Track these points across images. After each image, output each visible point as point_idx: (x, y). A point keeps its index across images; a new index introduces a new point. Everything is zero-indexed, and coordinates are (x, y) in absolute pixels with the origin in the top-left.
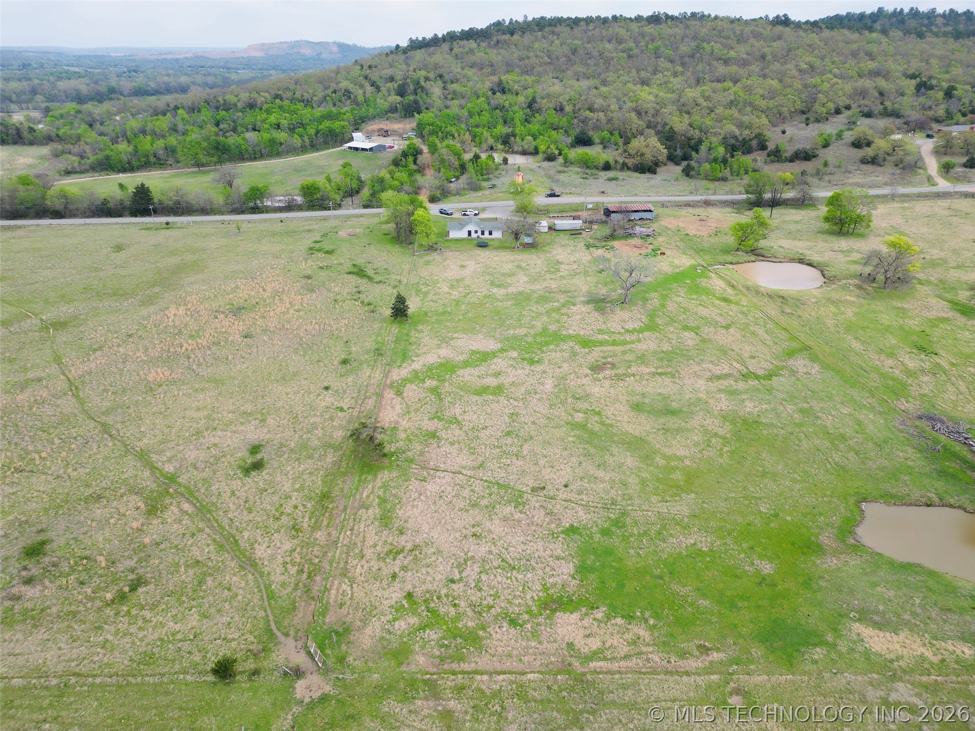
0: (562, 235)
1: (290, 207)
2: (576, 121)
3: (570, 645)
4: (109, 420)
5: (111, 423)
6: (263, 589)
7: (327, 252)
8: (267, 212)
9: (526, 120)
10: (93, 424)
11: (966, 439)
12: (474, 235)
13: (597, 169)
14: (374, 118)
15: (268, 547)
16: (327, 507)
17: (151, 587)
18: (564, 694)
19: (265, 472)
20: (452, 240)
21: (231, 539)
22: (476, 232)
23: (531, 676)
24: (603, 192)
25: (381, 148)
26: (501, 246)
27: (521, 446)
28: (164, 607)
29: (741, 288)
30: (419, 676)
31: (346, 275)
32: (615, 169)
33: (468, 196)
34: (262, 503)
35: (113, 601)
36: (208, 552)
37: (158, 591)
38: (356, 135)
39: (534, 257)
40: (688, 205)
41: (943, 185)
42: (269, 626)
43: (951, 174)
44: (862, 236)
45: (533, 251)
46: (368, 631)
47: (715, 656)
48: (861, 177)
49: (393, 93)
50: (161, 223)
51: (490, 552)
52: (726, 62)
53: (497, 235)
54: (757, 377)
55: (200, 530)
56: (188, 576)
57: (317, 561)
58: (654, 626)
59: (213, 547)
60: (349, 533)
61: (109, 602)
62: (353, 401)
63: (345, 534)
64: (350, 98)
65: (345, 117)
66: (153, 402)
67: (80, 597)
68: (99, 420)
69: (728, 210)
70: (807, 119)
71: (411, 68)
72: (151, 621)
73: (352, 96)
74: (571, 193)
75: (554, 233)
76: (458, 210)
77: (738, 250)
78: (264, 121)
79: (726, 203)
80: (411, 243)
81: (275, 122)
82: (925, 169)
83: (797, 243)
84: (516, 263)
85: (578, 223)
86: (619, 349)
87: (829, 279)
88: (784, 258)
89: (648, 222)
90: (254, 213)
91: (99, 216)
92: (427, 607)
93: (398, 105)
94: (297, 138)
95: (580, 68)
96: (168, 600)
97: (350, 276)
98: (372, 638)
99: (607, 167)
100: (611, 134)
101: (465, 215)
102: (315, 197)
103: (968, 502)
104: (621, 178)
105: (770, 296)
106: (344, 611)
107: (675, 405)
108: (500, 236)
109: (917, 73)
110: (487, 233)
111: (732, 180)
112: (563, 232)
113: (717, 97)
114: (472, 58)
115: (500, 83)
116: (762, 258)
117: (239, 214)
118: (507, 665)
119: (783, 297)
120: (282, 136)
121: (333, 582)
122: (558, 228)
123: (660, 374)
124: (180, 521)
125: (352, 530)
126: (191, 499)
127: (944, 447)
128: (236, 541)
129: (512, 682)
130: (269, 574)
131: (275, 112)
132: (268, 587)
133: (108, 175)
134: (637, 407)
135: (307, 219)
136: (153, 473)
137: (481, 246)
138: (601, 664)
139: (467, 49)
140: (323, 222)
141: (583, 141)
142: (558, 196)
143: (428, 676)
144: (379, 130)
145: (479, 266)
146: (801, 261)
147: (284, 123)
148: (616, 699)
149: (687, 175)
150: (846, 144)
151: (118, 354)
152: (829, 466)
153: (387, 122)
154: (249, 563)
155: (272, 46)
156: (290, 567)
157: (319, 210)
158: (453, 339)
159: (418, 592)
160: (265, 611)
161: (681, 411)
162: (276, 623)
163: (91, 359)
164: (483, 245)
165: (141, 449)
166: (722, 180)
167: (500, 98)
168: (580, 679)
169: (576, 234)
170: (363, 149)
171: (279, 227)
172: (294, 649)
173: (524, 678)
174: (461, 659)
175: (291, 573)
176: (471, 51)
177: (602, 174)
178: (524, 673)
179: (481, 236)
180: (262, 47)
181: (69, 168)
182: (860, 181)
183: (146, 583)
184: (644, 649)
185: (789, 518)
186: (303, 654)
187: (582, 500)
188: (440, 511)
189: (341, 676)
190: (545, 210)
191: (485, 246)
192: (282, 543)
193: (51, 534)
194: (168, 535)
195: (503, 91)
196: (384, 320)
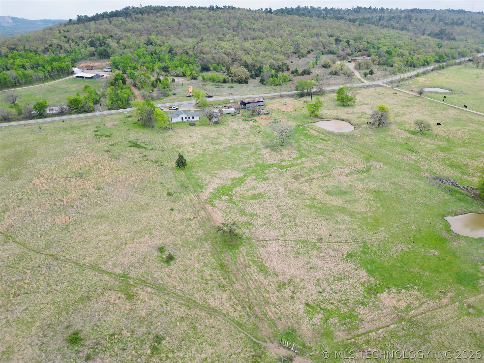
0: (227, 116)
2: (197, 59)
3: (394, 307)
4: (52, 251)
5: (56, 253)
6: (231, 322)
7: (107, 136)
8: (49, 117)
9: (170, 59)
10: (43, 257)
11: (457, 184)
12: (185, 120)
13: (220, 82)
14: (81, 60)
15: (215, 299)
16: (228, 271)
17: (167, 339)
18: (411, 330)
19: (177, 261)
20: (174, 123)
21: (190, 301)
22: (186, 118)
23: (392, 326)
24: (231, 94)
25: (97, 76)
26: (202, 124)
27: (294, 221)
28: (185, 347)
29: (326, 134)
30: (346, 342)
31: (129, 148)
32: (229, 82)
33: (165, 100)
34: (191, 278)
35: (152, 353)
36: (184, 311)
37: (174, 340)
38: (75, 70)
39: (223, 128)
40: (274, 97)
41: (366, 82)
42: (252, 340)
43: (366, 77)
44: (352, 106)
45: (220, 125)
46: (304, 327)
47: (450, 295)
48: (334, 80)
49: (88, 46)
51: (325, 274)
52: (254, 30)
53: (196, 118)
54: (364, 172)
55: (169, 301)
56: (183, 327)
57: (247, 300)
58: (418, 289)
59: (184, 308)
60: (251, 281)
61: (151, 355)
62: (192, 214)
63: (250, 283)
64: (61, 49)
65: (65, 60)
66: (73, 236)
67: (130, 357)
68: (45, 253)
69: (291, 99)
70: (299, 56)
71: (92, 32)
72: (185, 358)
73: (63, 48)
75: (223, 116)
76: (166, 107)
77: (310, 116)
78: (13, 64)
79: (288, 96)
80: (153, 127)
81: (20, 64)
82: (355, 76)
83: (332, 111)
84: (216, 132)
85: (233, 110)
86: (298, 167)
87: (356, 126)
88: (331, 118)
89: (262, 107)
92: (321, 308)
93: (95, 52)
94: (41, 73)
95: (186, 32)
96: (184, 343)
97: (132, 148)
98: (309, 330)
99: (225, 81)
100: (218, 65)
101: (171, 109)
102: (80, 106)
103: (477, 210)
104: (234, 86)
105: (340, 135)
106: (283, 321)
107: (343, 189)
108: (198, 119)
109: (332, 35)
110: (191, 118)
111: (283, 85)
112: (227, 115)
113: (259, 46)
114: (126, 27)
115: (149, 40)
116: (321, 119)
117: (31, 119)
118: (378, 324)
119: (346, 136)
120: (30, 72)
121: (265, 309)
122: (224, 113)
123: (325, 176)
124: (152, 299)
125: (251, 279)
126: (147, 285)
127: (451, 189)
128: (194, 301)
129: (386, 332)
130: (228, 313)
131: (18, 58)
132: (233, 320)
134: (328, 193)
135: (79, 119)
136: (109, 276)
138: (413, 312)
139: (120, 22)
140: (90, 120)
141: (205, 69)
142: (212, 97)
143: (350, 341)
144: (87, 66)
145: (198, 135)
146: (338, 119)
147: (27, 64)
148: (431, 325)
149: (263, 84)
150: (320, 67)
151: (22, 212)
152: (421, 205)
153: (90, 62)
154: (212, 311)
156: (236, 307)
157: (82, 113)
158: (216, 174)
159: (310, 301)
160: (243, 333)
161: (348, 192)
162: (253, 337)
163: (6, 217)
164: (192, 124)
165: (90, 264)
166: (279, 85)
167: (152, 48)
168: (410, 321)
169: (234, 115)
170: (86, 77)
171: (64, 125)
172: (275, 348)
173: (389, 328)
174: (357, 329)
175: (239, 309)
176: (123, 23)
177: (224, 85)
178: (388, 326)
179: (189, 120)
182: (335, 82)
183: (164, 338)
184: (424, 300)
185: (426, 230)
186: (282, 349)
187: (342, 240)
188: (285, 260)
189: (311, 354)
190: (211, 104)
191: (194, 125)
192: (221, 296)
193: (77, 327)
194: (152, 307)
195: (152, 44)
196: (172, 169)
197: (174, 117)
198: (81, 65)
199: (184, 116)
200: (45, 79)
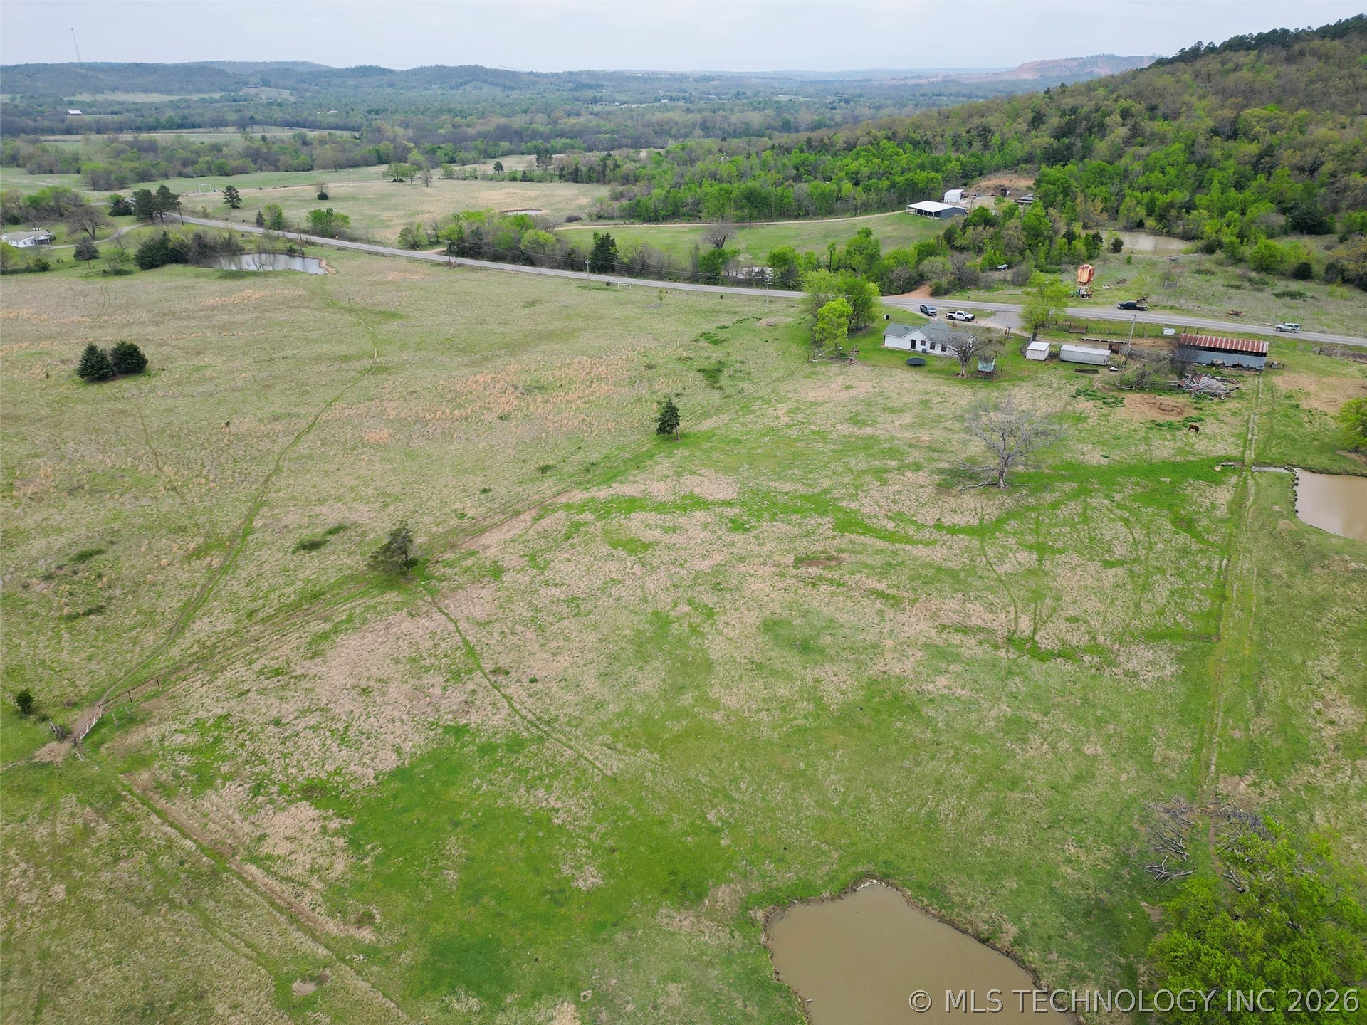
0: (1059, 368)
1: (755, 281)
7: (715, 342)
12: (918, 348)
22: (923, 343)
24: (1237, 314)
26: (944, 369)
38: (952, 192)
39: (969, 393)
50: (603, 283)
74: (1172, 308)
75: (1046, 365)
85: (1098, 355)
86: (882, 545)
89: (1237, 371)
90: (708, 284)
91: (563, 269)
97: (696, 374)
99: (1303, 272)
101: (951, 318)
104: (1309, 294)
110: (938, 348)
112: (1064, 365)
115: (1235, 120)
122: (1064, 356)
123: (882, 596)
133: (632, 223)
134: (771, 626)
137: (915, 366)
142: (1141, 309)
144: (997, 187)
155: (1055, 64)
158: (693, 474)
164: (915, 364)
167: (1216, 146)
169: (1086, 371)
170: (928, 213)
177: (1279, 283)
179: (929, 351)
180: (1042, 66)
181: (602, 213)
191: (920, 365)
195: (1231, 135)
197: (892, 334)
198: (987, 182)
199: (918, 336)
200: (866, 208)
